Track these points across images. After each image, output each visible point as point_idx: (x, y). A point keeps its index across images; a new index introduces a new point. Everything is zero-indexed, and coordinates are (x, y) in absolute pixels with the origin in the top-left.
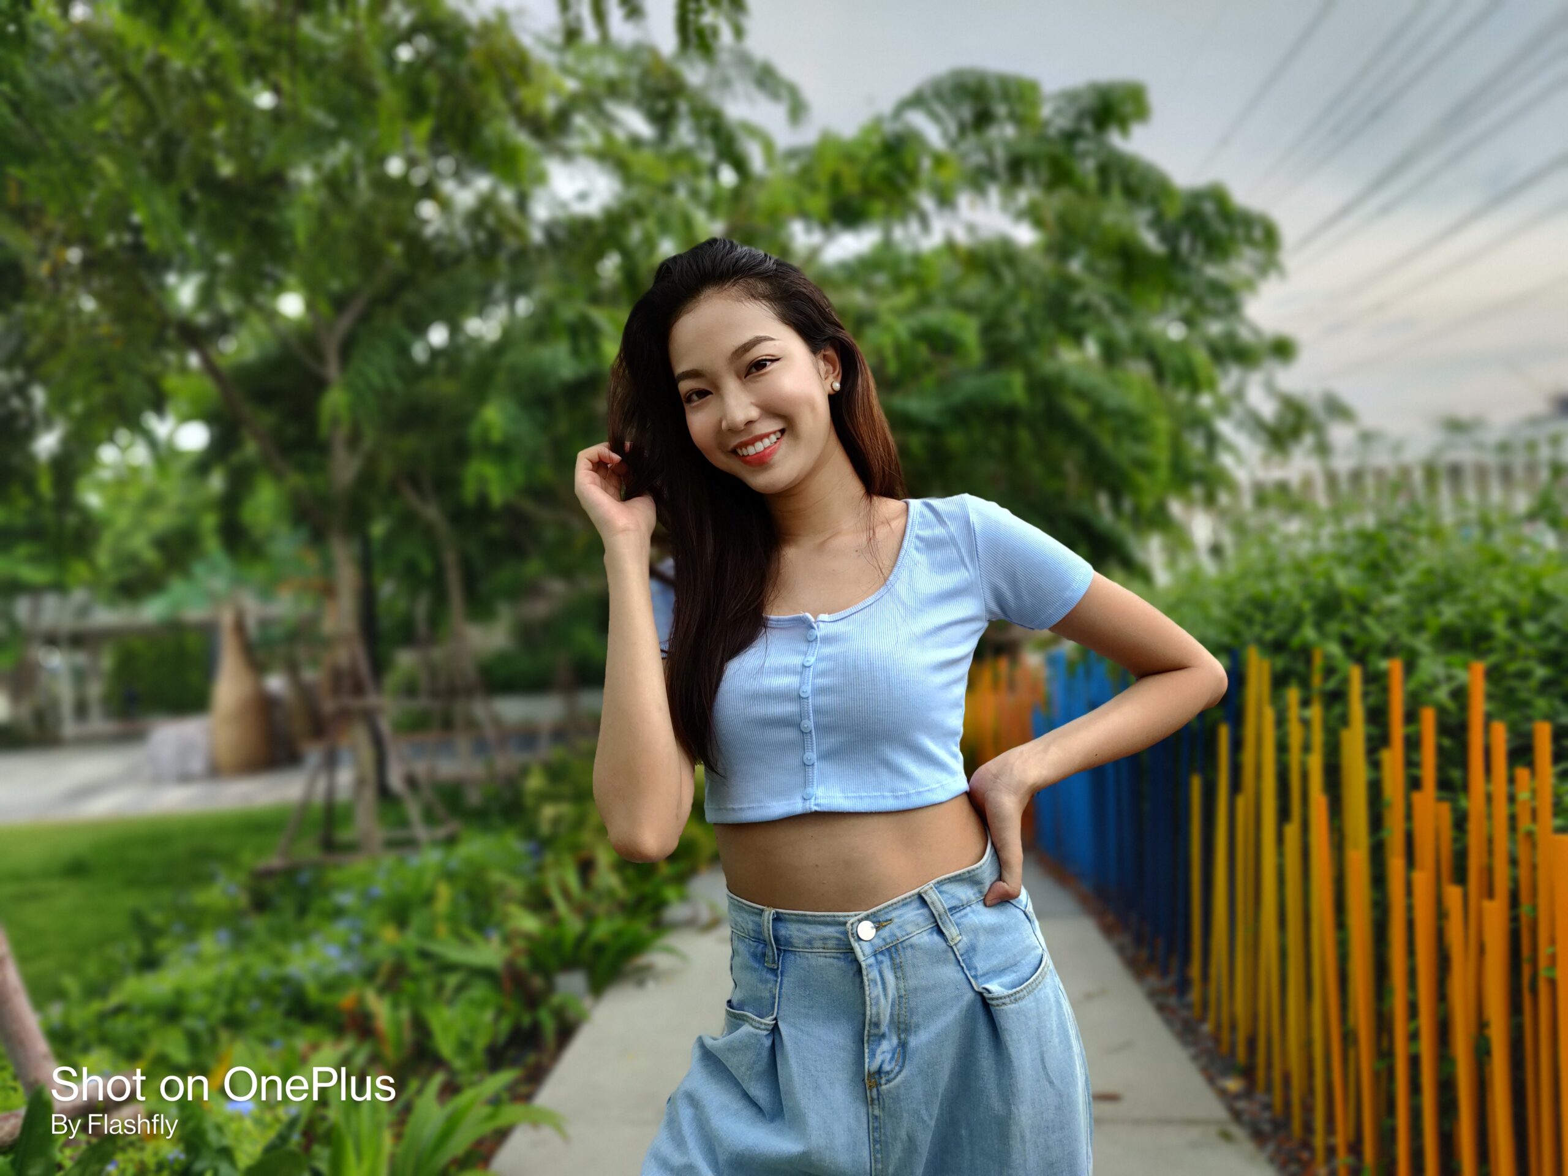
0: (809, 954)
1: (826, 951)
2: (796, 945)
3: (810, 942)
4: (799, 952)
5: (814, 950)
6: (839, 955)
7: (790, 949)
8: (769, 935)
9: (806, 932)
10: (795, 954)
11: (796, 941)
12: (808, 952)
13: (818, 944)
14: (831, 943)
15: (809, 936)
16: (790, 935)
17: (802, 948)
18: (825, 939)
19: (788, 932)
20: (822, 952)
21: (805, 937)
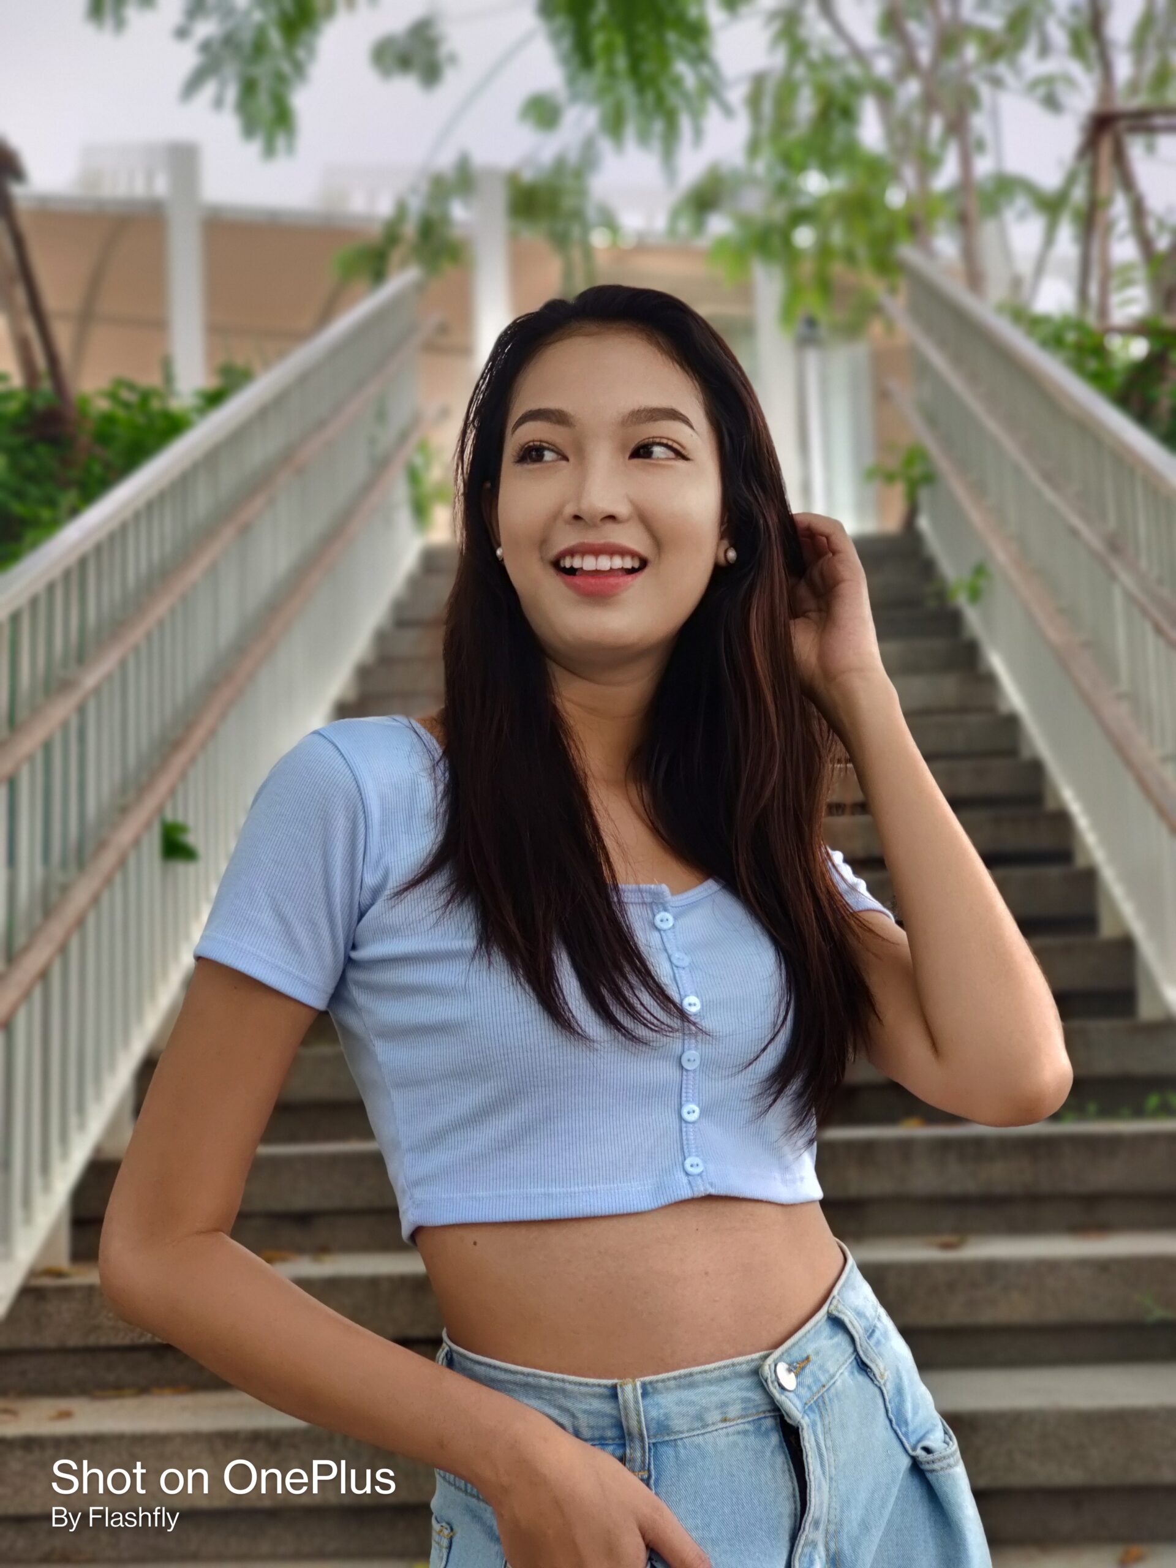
0: (701, 1437)
1: (728, 1424)
2: (677, 1429)
3: (699, 1417)
4: (681, 1439)
5: (709, 1429)
6: (747, 1426)
7: (667, 1438)
8: (639, 1422)
9: (692, 1403)
10: (676, 1446)
11: (678, 1423)
12: (698, 1435)
13: (714, 1416)
14: (734, 1411)
15: (698, 1408)
16: (665, 1415)
17: (688, 1431)
18: (723, 1405)
19: (662, 1411)
20: (722, 1428)
21: (692, 1410)
